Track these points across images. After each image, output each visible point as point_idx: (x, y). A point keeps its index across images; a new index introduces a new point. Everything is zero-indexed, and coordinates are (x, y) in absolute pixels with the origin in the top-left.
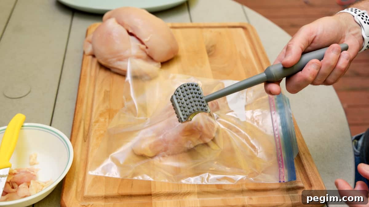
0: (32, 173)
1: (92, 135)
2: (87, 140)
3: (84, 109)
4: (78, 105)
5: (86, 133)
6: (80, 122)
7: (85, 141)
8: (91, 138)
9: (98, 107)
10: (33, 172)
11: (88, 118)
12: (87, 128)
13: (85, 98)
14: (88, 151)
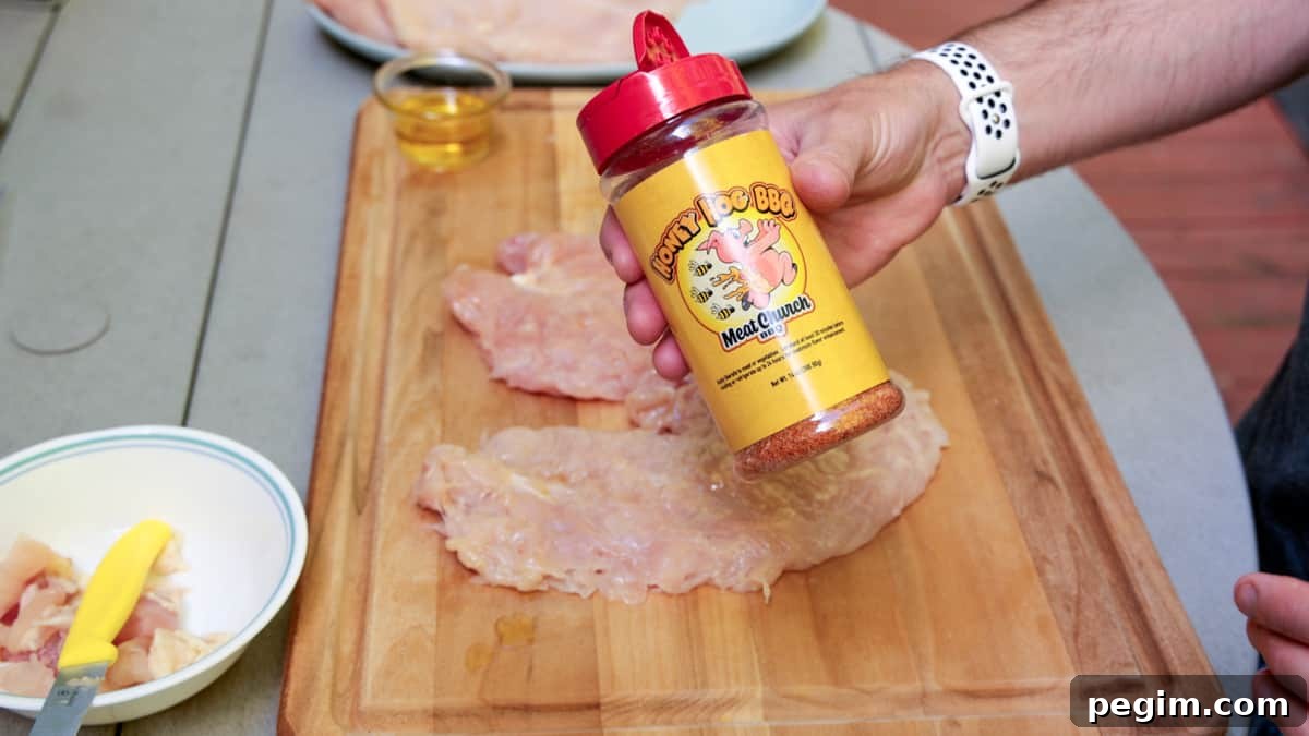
0: (165, 604)
1: (384, 490)
2: (366, 511)
3: (353, 395)
4: (333, 384)
5: (362, 483)
6: (342, 444)
7: (359, 512)
8: (382, 501)
9: (403, 392)
10: (169, 600)
11: (369, 429)
12: (364, 464)
13: (358, 359)
14: (369, 545)
